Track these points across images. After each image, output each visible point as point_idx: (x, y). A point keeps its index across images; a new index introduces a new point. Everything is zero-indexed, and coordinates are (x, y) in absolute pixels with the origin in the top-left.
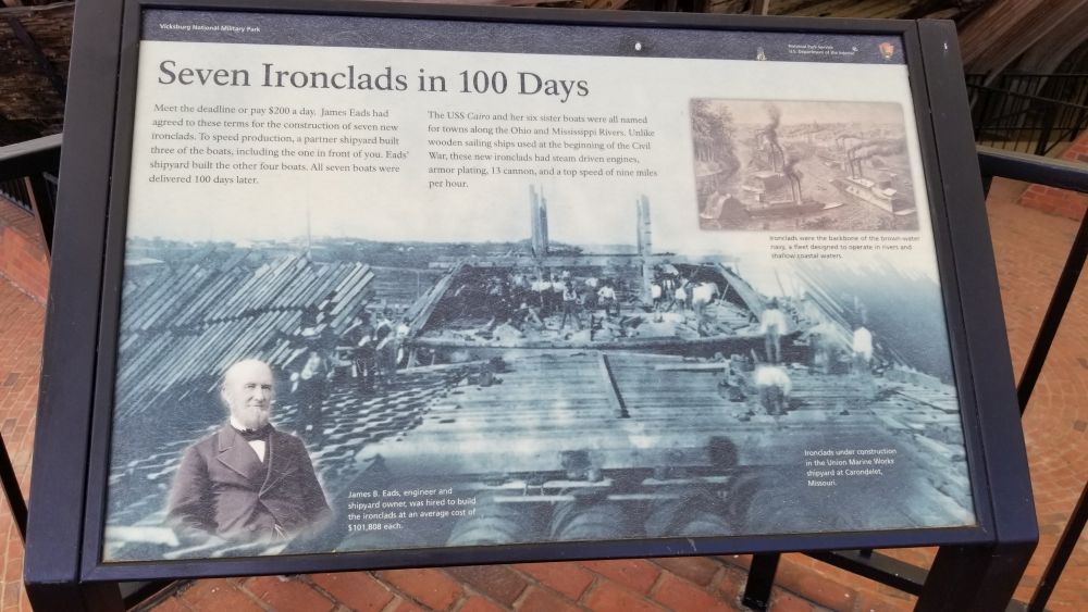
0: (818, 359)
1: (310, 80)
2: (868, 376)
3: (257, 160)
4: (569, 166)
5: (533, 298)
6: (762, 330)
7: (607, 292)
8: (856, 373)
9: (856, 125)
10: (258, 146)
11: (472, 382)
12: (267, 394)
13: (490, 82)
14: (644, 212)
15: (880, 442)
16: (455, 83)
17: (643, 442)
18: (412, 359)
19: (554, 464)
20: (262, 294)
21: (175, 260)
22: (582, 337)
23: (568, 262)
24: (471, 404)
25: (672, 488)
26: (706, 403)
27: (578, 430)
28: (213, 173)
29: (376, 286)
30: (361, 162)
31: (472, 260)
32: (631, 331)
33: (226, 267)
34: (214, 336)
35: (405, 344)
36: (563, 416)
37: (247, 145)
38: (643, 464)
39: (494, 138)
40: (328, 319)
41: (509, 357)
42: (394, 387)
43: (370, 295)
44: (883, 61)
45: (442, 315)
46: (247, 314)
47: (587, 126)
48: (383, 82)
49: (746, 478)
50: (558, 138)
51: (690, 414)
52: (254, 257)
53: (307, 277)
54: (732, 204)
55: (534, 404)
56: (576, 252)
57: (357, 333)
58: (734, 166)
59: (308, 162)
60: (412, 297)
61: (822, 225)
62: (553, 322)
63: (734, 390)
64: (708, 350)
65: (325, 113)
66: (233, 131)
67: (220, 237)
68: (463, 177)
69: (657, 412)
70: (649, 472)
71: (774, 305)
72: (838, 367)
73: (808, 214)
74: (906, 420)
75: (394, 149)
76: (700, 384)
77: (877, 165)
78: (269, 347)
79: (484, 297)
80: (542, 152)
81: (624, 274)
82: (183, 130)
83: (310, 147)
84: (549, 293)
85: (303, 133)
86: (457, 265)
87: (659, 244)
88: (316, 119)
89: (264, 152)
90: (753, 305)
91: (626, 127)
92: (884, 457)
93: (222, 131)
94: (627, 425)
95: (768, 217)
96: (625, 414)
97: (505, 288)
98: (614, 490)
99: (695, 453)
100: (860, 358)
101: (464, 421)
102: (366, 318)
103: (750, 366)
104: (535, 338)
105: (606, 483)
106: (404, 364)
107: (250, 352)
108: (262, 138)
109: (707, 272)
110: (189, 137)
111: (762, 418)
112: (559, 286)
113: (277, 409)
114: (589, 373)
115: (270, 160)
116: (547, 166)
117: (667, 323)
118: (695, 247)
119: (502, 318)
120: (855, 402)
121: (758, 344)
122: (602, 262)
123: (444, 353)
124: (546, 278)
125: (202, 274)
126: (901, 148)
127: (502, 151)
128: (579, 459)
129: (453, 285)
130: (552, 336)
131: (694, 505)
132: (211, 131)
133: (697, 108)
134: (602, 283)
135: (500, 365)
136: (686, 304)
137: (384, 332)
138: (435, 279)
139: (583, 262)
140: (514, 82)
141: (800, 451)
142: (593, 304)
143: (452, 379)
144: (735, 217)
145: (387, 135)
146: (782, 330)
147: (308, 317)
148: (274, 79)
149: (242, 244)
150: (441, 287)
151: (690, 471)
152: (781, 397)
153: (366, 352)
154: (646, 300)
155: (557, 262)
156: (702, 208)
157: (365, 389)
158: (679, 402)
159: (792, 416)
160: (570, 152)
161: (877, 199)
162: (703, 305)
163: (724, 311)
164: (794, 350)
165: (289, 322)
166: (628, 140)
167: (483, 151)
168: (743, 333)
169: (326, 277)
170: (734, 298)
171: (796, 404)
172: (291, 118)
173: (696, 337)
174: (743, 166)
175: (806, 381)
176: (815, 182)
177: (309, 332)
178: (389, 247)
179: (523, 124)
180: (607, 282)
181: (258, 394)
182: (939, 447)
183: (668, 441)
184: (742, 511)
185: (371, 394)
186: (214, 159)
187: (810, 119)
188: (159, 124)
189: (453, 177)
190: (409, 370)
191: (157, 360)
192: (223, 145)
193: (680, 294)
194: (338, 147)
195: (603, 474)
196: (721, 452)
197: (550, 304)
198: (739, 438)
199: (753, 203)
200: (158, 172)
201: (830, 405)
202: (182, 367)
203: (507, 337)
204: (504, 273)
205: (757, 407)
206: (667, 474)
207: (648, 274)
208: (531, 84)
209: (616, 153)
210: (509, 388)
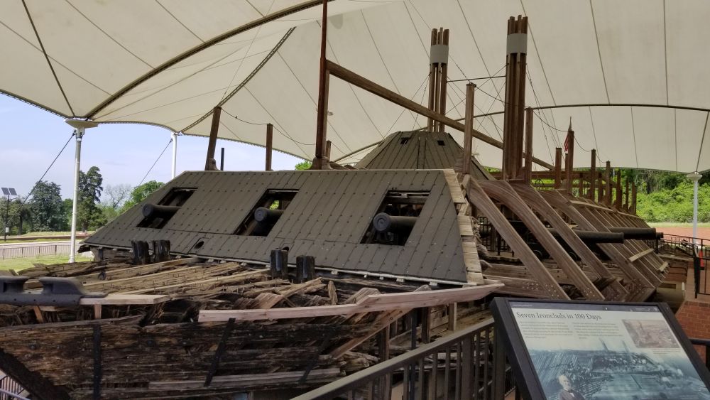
1: (546, 316)
3: (544, 333)
4: (605, 334)
5: (611, 363)
6: (659, 369)
7: (625, 361)
9: (657, 326)
11: (607, 381)
12: (569, 383)
13: (581, 316)
14: (624, 344)
15: (694, 394)
16: (574, 317)
17: (647, 394)
18: (593, 376)
20: (558, 362)
21: (538, 354)
22: (624, 371)
23: (614, 355)
24: (609, 386)
26: (655, 386)
27: (633, 391)
28: (537, 336)
29: (579, 360)
30: (564, 333)
31: (595, 354)
32: (633, 370)
33: (549, 356)
34: (553, 371)
35: (590, 373)
36: (629, 389)
37: (541, 330)
39: (587, 328)
40: (573, 367)
41: (612, 375)
42: (592, 382)
43: (579, 362)
44: (656, 312)
46: (557, 366)
47: (604, 326)
48: (560, 317)
50: (600, 328)
51: (653, 388)
52: (553, 354)
53: (565, 358)
54: (640, 343)
55: (622, 386)
56: (615, 353)
57: (580, 370)
58: (637, 335)
59: (554, 334)
60: (587, 362)
61: (660, 347)
62: (617, 368)
64: (651, 374)
65: (552, 323)
67: (545, 350)
68: (585, 337)
69: (647, 387)
72: (678, 378)
73: (656, 345)
74: (697, 389)
75: (569, 331)
76: (652, 381)
77: (666, 334)
78: (564, 373)
79: (601, 362)
80: (598, 331)
81: (627, 358)
82: (527, 327)
83: (553, 330)
84: (614, 362)
85: (550, 328)
86: (593, 355)
87: (630, 351)
88: (551, 325)
90: (655, 364)
91: (612, 326)
92: (696, 397)
94: (642, 390)
95: (649, 345)
96: (640, 388)
97: (604, 361)
99: (658, 396)
101: (610, 389)
102: (580, 367)
103: (660, 378)
104: (615, 371)
108: (543, 329)
109: (643, 357)
110: (529, 328)
111: (668, 389)
112: (615, 360)
113: (572, 386)
114: (629, 379)
115: (547, 333)
116: (600, 334)
117: (640, 368)
118: (638, 352)
119: (607, 367)
120: (684, 385)
121: (660, 373)
122: (621, 355)
123: (599, 374)
124: (612, 358)
125: (545, 357)
126: (668, 331)
127: (590, 331)
128: (636, 397)
129: (594, 359)
130: (618, 371)
132: (533, 327)
133: (624, 322)
135: (611, 377)
136: (642, 364)
137: (585, 370)
138: (590, 359)
139: (617, 355)
140: (586, 317)
141: (678, 396)
142: (623, 364)
143: (603, 380)
144: (642, 345)
145: (567, 328)
147: (569, 367)
148: (539, 316)
149: (550, 351)
150: (592, 360)
154: (633, 363)
155: (612, 355)
156: (635, 343)
157: (587, 382)
158: (650, 386)
159: (673, 388)
160: (603, 331)
161: (669, 341)
162: (645, 364)
163: (650, 366)
164: (667, 374)
165: (566, 368)
166: (613, 329)
167: (586, 331)
168: (655, 370)
169: (568, 358)
170: (652, 363)
171: (673, 385)
172: (546, 325)
173: (647, 371)
174: (639, 335)
175: (673, 380)
176: (655, 338)
177: (571, 370)
178: (578, 352)
179: (592, 325)
180: (624, 359)
182: (706, 395)
183: (652, 394)
185: (589, 383)
186: (536, 333)
187: (647, 324)
189: (583, 337)
190: (594, 378)
191: (544, 376)
192: (536, 330)
193: (640, 362)
196: (662, 395)
197: (615, 364)
198: (665, 393)
199: (645, 342)
200: (527, 336)
201: (680, 386)
202: (550, 377)
203: (610, 371)
204: (603, 357)
205: (666, 386)
207: (631, 358)
208: (589, 317)
209: (613, 331)
210: (615, 382)
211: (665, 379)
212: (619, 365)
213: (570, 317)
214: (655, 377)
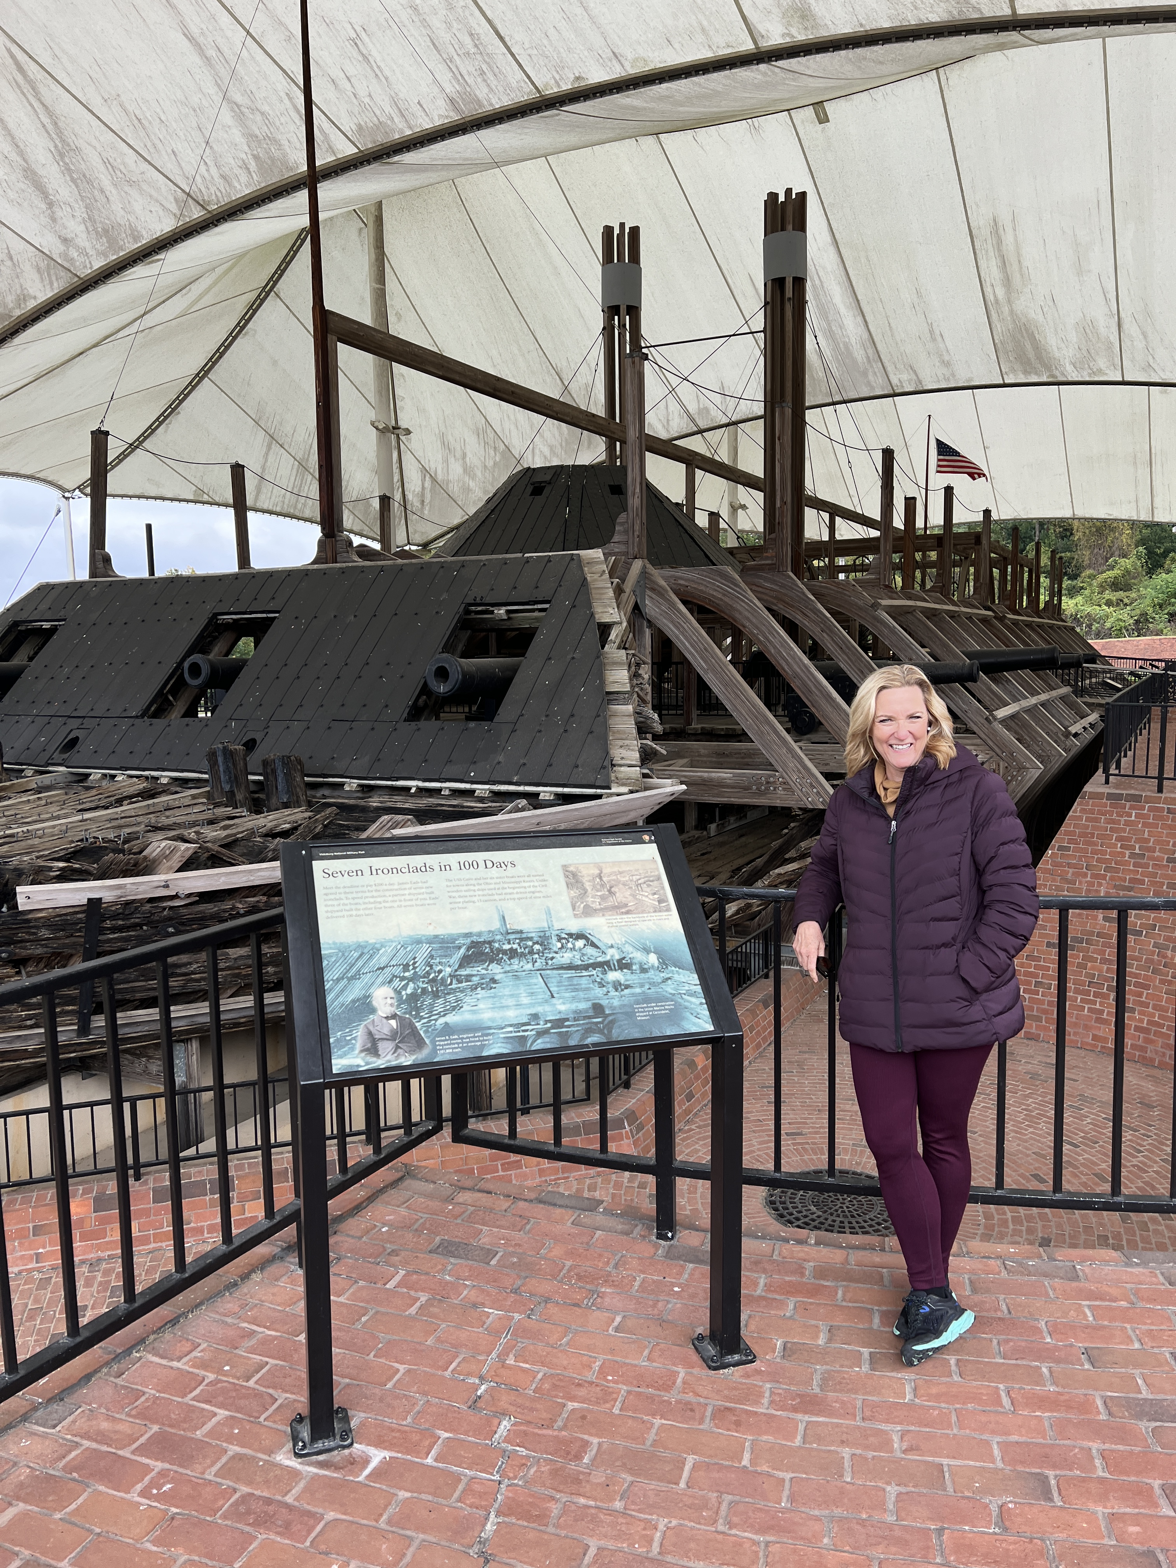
0: (634, 967)
1: (391, 871)
2: (657, 973)
3: (373, 906)
4: (512, 896)
5: (505, 952)
6: (608, 958)
7: (537, 947)
8: (652, 972)
9: (637, 870)
10: (372, 900)
11: (483, 989)
12: (392, 1001)
13: (471, 865)
14: (548, 913)
15: (667, 999)
16: (455, 866)
17: (562, 1008)
18: (454, 981)
19: (525, 1020)
20: (383, 961)
21: (343, 951)
22: (529, 966)
23: (518, 936)
24: (483, 998)
25: (578, 1025)
26: (588, 989)
27: (532, 1005)
28: (354, 913)
29: (433, 953)
30: (419, 902)
31: (475, 939)
32: (550, 962)
33: (366, 951)
34: (366, 979)
35: (450, 975)
36: (525, 1000)
37: (367, 900)
38: (563, 1016)
39: (476, 888)
40: (414, 968)
41: (497, 977)
42: (448, 994)
43: (432, 957)
44: (645, 843)
45: (465, 961)
46: (379, 969)
47: (517, 879)
48: (423, 869)
49: (610, 1018)
50: (506, 886)
51: (581, 994)
52: (378, 946)
53: (402, 952)
54: (587, 907)
55: (512, 996)
56: (521, 932)
57: (428, 973)
58: (586, 891)
59: (395, 905)
60: (451, 956)
61: (627, 913)
62: (515, 961)
63: (600, 983)
64: (586, 967)
65: (399, 884)
66: (360, 895)
67: (361, 939)
68: (465, 905)
69: (567, 995)
70: (567, 1020)
71: (612, 947)
72: (644, 970)
73: (620, 908)
74: (676, 990)
75: (433, 896)
76: (584, 982)
77: (649, 886)
78: (390, 982)
79: (482, 953)
80: (499, 892)
81: (544, 940)
82: (338, 896)
83: (395, 898)
84: (511, 949)
85: (391, 893)
86: (469, 941)
87: (557, 925)
88: (396, 887)
89: (375, 902)
90: (603, 948)
91: (534, 879)
92: (669, 1005)
93: (354, 895)
94: (554, 1001)
95: (603, 911)
96: (553, 997)
97: (492, 949)
98: (552, 1028)
99: (586, 1010)
100: (653, 966)
101: (481, 1006)
102: (431, 966)
103: (605, 973)
104: (508, 968)
105: (549, 1025)
106: (451, 984)
107: (383, 984)
108: (373, 897)
109: (579, 936)
110: (341, 899)
111: (613, 993)
112: (515, 946)
113: (398, 1006)
114: (534, 981)
115: (379, 906)
116: (502, 897)
117: (566, 958)
118: (574, 926)
119: (491, 961)
120: (653, 984)
121: (607, 963)
122: (533, 935)
123: (468, 978)
124: (509, 943)
125: (356, 955)
126: (659, 878)
127: (480, 893)
128: (535, 1017)
129: (468, 949)
130: (515, 967)
131: (588, 1031)
132: (350, 896)
133: (565, 868)
134: (534, 943)
135: (493, 981)
136: (573, 949)
137: (440, 972)
138: (460, 948)
139: (524, 936)
140: (482, 864)
141: (631, 1006)
142: (531, 952)
143: (474, 988)
144: (588, 912)
145: (429, 890)
146: (617, 957)
147: (406, 967)
148: (374, 872)
149: (372, 941)
150: (462, 951)
151: (585, 1018)
152: (620, 984)
153: (434, 980)
154: (555, 949)
155: (512, 937)
156: (574, 909)
157: (436, 995)
158: (577, 990)
159: (626, 991)
160: (511, 891)
161: (650, 900)
162: (580, 949)
163: (590, 950)
164: (623, 965)
165: (398, 971)
166: (536, 884)
167: (472, 893)
168: (600, 959)
169: (411, 951)
170: (594, 945)
171: (627, 986)
172: (385, 887)
173: (580, 963)
174: (589, 891)
175: (629, 976)
176: (622, 895)
177: (407, 974)
178: (436, 936)
179: (489, 881)
180: (537, 943)
181: (389, 1001)
182: (693, 1000)
183: (574, 1006)
184: (610, 1031)
185: (439, 997)
186: (353, 907)
187: (616, 869)
188: (326, 894)
189: (460, 905)
190: (454, 986)
191: (342, 991)
192: (356, 901)
193: (570, 945)
194: (407, 897)
195: (546, 1022)
196: (598, 1009)
197: (513, 953)
198: (604, 1002)
199: (596, 906)
200: (329, 915)
201: (642, 986)
202: (355, 992)
203: (495, 969)
204: (490, 943)
205: (611, 989)
206: (575, 1019)
207: (554, 939)
208: (489, 864)
209: (532, 889)
210: (499, 990)
211: (613, 976)
212: (523, 955)
213: (447, 867)
214: (594, 972)
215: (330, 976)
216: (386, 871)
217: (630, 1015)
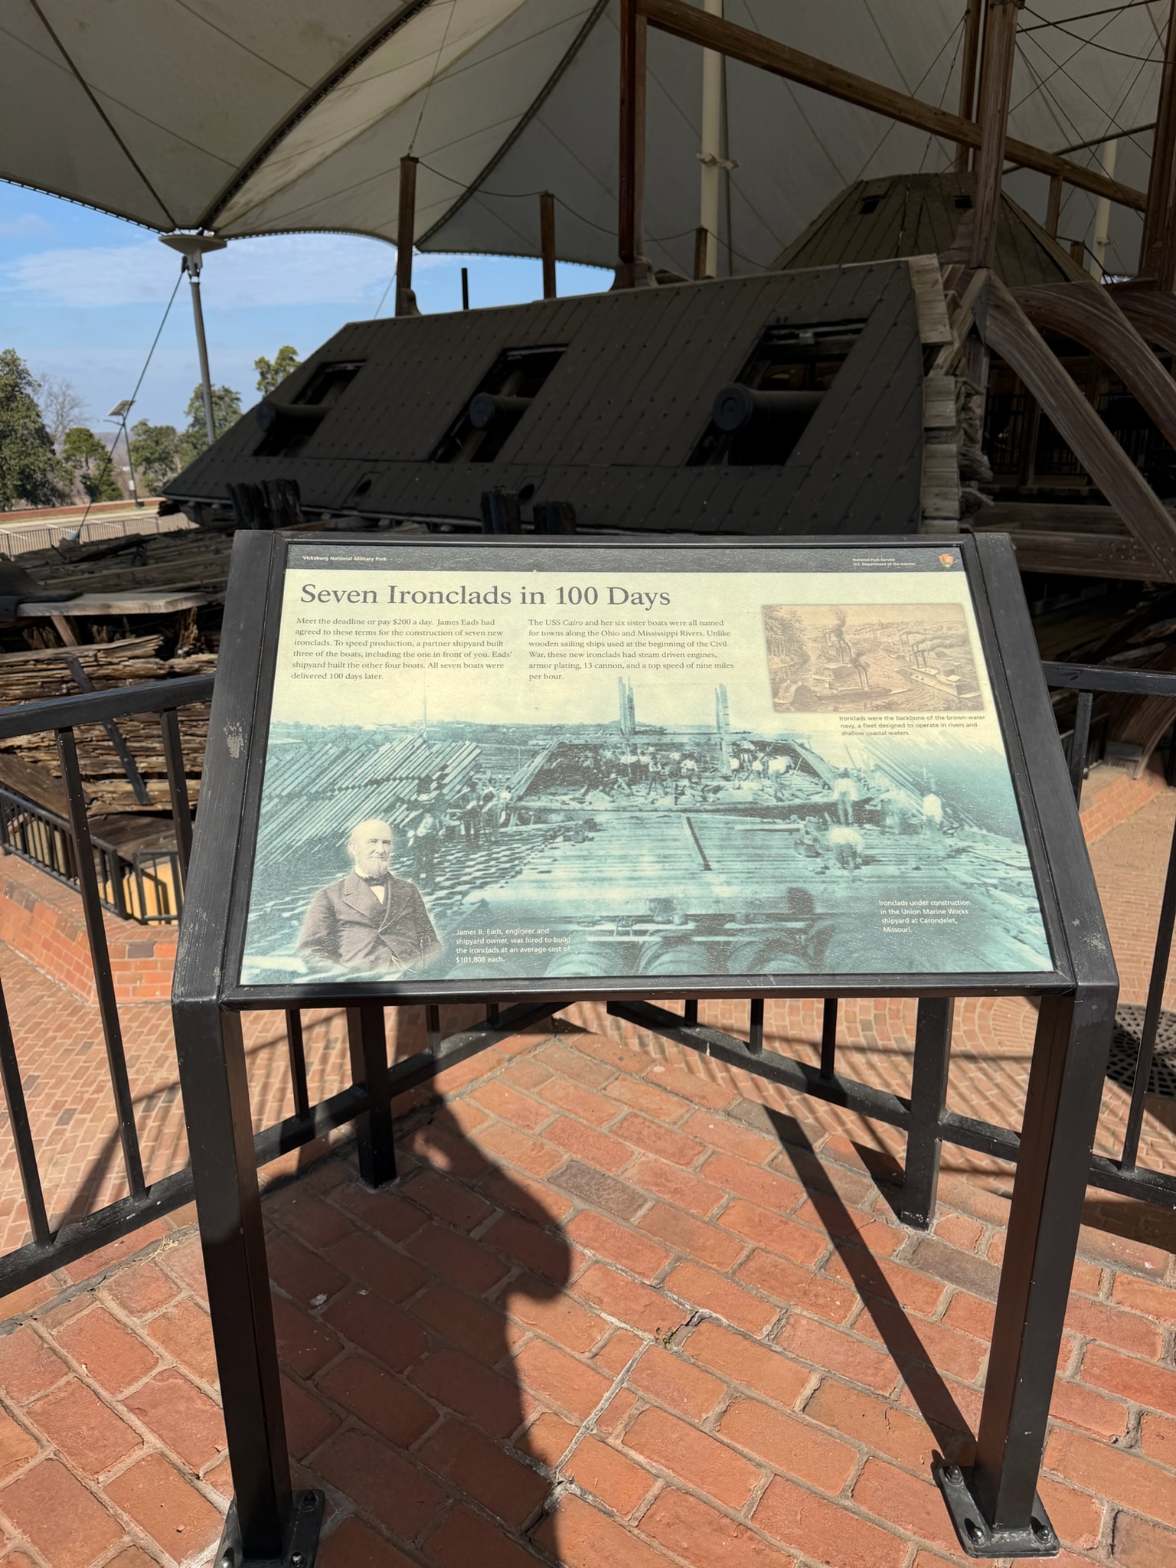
0: (889, 821)
1: (428, 598)
2: (939, 836)
3: (383, 660)
4: (653, 661)
5: (622, 770)
6: (835, 797)
7: (689, 764)
8: (926, 833)
9: (919, 623)
10: (383, 650)
11: (567, 839)
12: (386, 848)
13: (583, 595)
14: (722, 698)
15: (953, 894)
16: (552, 597)
17: (724, 892)
18: (513, 820)
19: (643, 910)
20: (384, 767)
21: (309, 740)
22: (668, 802)
23: (654, 739)
24: (566, 858)
25: (752, 932)
26: (784, 859)
27: (664, 881)
28: (346, 671)
29: (482, 760)
30: (469, 661)
31: (567, 738)
32: (711, 797)
33: (354, 745)
34: (344, 800)
35: (507, 807)
36: (649, 870)
37: (374, 650)
38: (723, 910)
39: (586, 640)
40: (440, 787)
41: (600, 818)
42: (496, 843)
43: (477, 768)
44: (943, 569)
45: (541, 782)
46: (372, 782)
47: (669, 629)
48: (491, 598)
49: (824, 924)
50: (644, 639)
51: (768, 868)
52: (378, 738)
53: (422, 753)
54: (802, 691)
55: (624, 858)
56: (662, 732)
57: (465, 799)
58: (804, 659)
59: (426, 661)
60: (514, 768)
61: (890, 707)
62: (641, 789)
63: (809, 847)
64: (785, 813)
65: (440, 623)
66: (362, 638)
67: (350, 722)
68: (559, 672)
69: (738, 866)
70: (732, 918)
71: (845, 775)
72: (908, 828)
73: (875, 698)
74: (978, 875)
75: (498, 649)
76: (776, 841)
77: (940, 655)
78: (391, 808)
79: (578, 769)
80: (628, 650)
81: (704, 750)
82: (320, 638)
83: (428, 649)
84: (636, 766)
85: (422, 639)
86: (553, 742)
87: (736, 724)
88: (433, 628)
89: (388, 654)
90: (826, 776)
91: (703, 629)
92: (957, 908)
93: (353, 638)
94: (709, 877)
95: (836, 701)
96: (707, 868)
97: (597, 762)
98: (698, 932)
99: (775, 903)
100: (930, 820)
101: (560, 872)
102: (473, 786)
103: (824, 827)
104: (624, 802)
105: (691, 926)
106: (506, 824)
107: (374, 812)
108: (387, 643)
109: (781, 748)
110: (325, 643)
111: (836, 871)
112: (645, 759)
113: (395, 860)
114: (672, 832)
115: (392, 660)
116: (634, 661)
117: (746, 790)
118: (770, 727)
119: (593, 786)
120: (927, 859)
121: (831, 808)
122: (685, 739)
123: (542, 815)
124: (634, 752)
125: (334, 751)
126: (964, 644)
127: (594, 650)
128: (665, 905)
129: (552, 757)
130: (639, 801)
131: (773, 947)
132: (344, 638)
133: (769, 612)
134: (685, 757)
135: (592, 825)
136: (762, 774)
137: (489, 797)
138: (534, 754)
139: (666, 739)
140: (604, 595)
141: (872, 901)
143: (550, 837)
144: (805, 701)
145: (494, 639)
146: (854, 796)
147: (424, 784)
148: (397, 597)
149: (369, 727)
150: (539, 760)
151: (770, 917)
152: (854, 855)
153: (474, 813)
154: (725, 771)
155: (644, 739)
156: (775, 694)
157: (472, 844)
158: (759, 858)
159: (865, 870)
160: (654, 650)
162: (778, 775)
163: (798, 780)
164: (865, 814)
165: (407, 790)
166: (706, 639)
167: (577, 650)
168: (817, 799)
169: (439, 753)
170: (807, 769)
172: (411, 628)
173: (773, 802)
174: (813, 659)
175: (876, 839)
176: (881, 671)
177: (424, 797)
178: (493, 728)
179: (612, 628)
180: (690, 756)
181: (380, 848)
182: (1013, 900)
183: (748, 891)
184: (819, 952)
185: (477, 848)
186: (346, 660)
187: (874, 619)
188: (300, 633)
189: (550, 672)
190: (511, 829)
191: (292, 820)
192: (353, 649)
193: (757, 766)
194: (451, 649)
195: (687, 918)
196: (800, 901)
197: (637, 774)
198: (815, 889)
199: (823, 689)
200: (299, 671)
201: (901, 861)
202: (315, 825)
203: (598, 801)
204: (595, 749)
205: (831, 863)
206: (748, 919)
207: (727, 749)
208: (619, 596)
209: (695, 650)
210: (600, 844)
211: (840, 835)
212: (658, 778)
213: (534, 597)
214: (801, 825)
215: (274, 787)
216: (419, 598)
217: (869, 920)
